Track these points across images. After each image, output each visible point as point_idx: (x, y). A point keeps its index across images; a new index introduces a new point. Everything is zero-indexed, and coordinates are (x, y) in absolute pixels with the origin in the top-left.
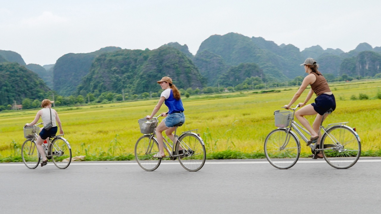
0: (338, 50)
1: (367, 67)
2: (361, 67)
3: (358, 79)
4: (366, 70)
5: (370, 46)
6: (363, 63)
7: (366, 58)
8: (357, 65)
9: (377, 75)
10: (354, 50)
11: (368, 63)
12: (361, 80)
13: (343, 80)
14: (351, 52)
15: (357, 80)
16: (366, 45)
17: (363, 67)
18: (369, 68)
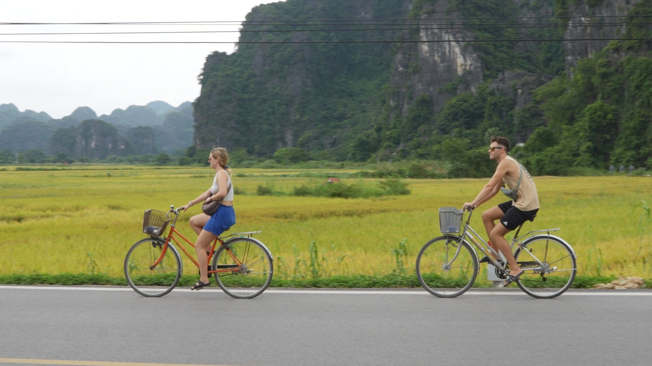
0: (43, 114)
1: (93, 145)
2: (83, 143)
3: (82, 161)
4: (91, 148)
5: (93, 113)
6: (87, 137)
7: (92, 130)
8: (77, 139)
9: (110, 157)
10: (69, 116)
11: (95, 137)
12: (86, 163)
13: (59, 162)
14: (65, 118)
15: (80, 163)
16: (87, 110)
17: (87, 144)
18: (96, 146)
